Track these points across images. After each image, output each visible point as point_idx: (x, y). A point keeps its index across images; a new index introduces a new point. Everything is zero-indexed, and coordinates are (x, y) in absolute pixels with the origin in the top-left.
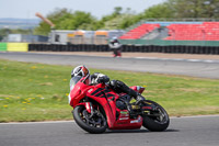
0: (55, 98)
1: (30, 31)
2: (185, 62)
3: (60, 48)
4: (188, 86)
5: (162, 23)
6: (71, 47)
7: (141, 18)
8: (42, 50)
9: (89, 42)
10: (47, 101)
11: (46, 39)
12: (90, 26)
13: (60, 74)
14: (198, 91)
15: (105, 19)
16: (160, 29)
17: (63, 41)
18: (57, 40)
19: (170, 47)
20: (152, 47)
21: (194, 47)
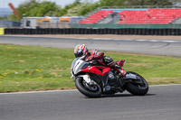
0: (26, 72)
1: (6, 17)
2: (134, 41)
3: (31, 32)
4: (136, 62)
5: (114, 10)
6: (39, 31)
7: (97, 6)
8: (15, 33)
9: (54, 27)
10: (20, 76)
11: (19, 24)
12: (55, 13)
13: (31, 53)
14: (145, 65)
15: (67, 8)
16: (113, 15)
17: (33, 25)
18: (28, 25)
19: (122, 29)
20: (107, 29)
21: (142, 29)
